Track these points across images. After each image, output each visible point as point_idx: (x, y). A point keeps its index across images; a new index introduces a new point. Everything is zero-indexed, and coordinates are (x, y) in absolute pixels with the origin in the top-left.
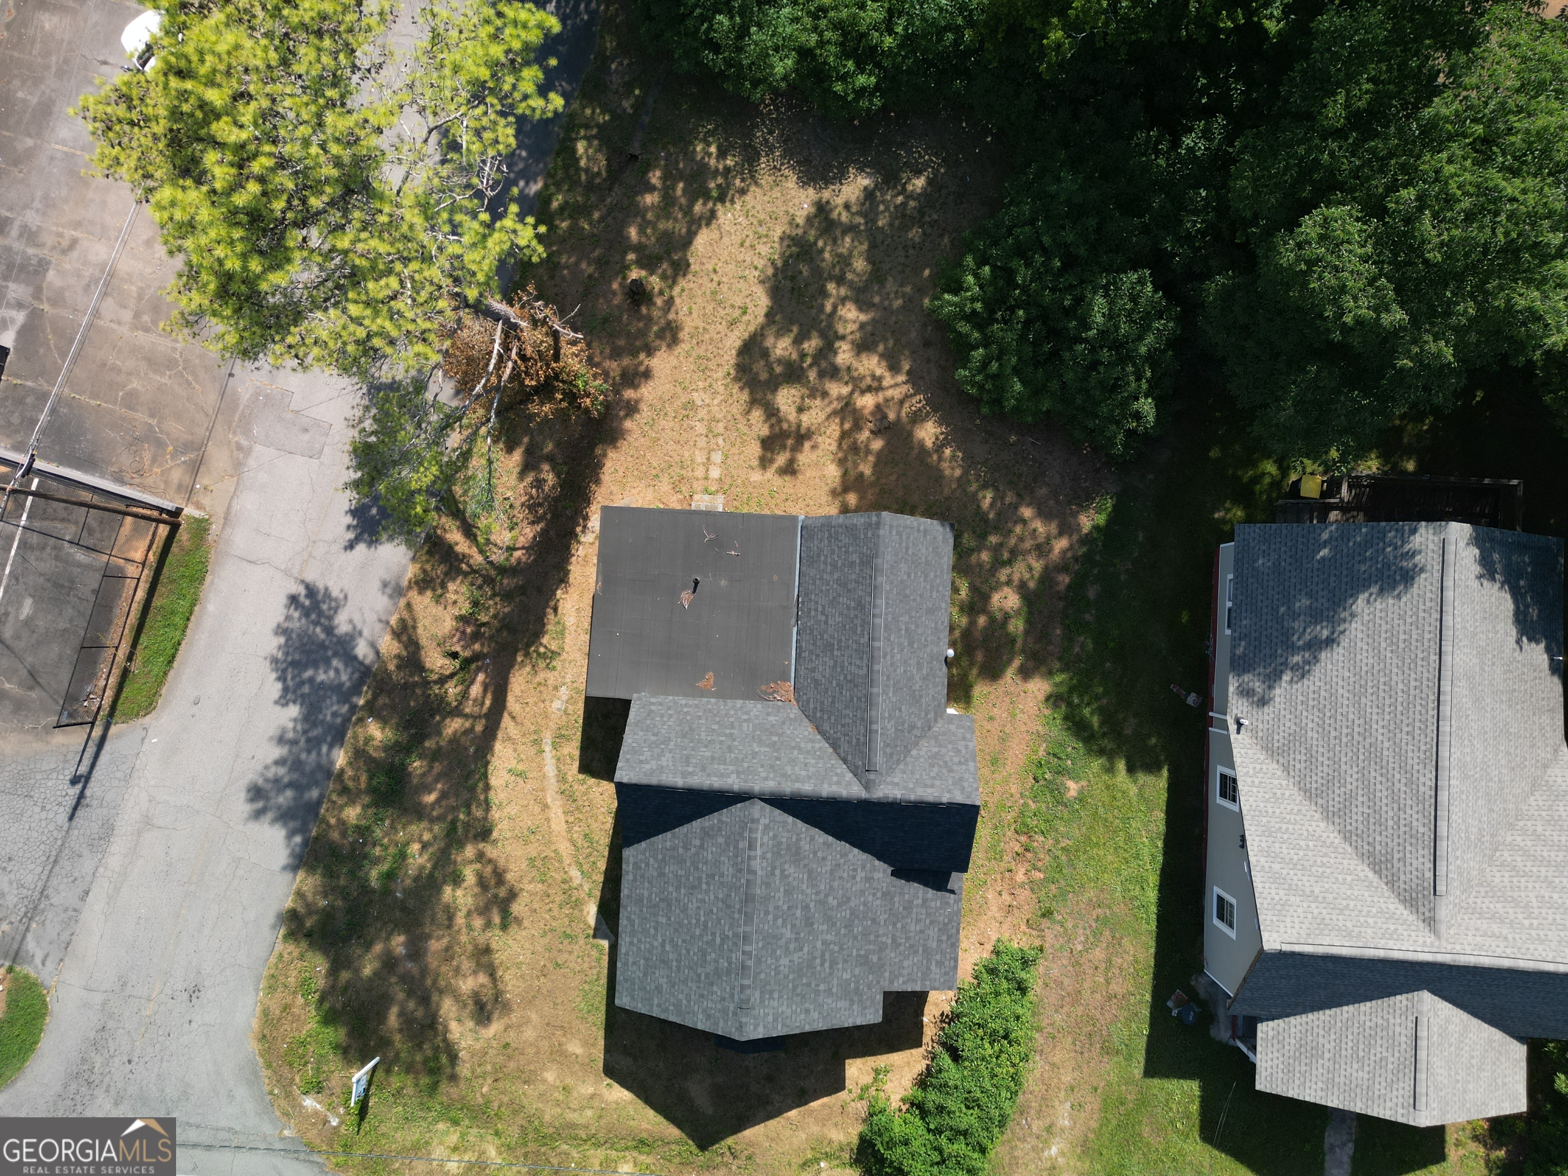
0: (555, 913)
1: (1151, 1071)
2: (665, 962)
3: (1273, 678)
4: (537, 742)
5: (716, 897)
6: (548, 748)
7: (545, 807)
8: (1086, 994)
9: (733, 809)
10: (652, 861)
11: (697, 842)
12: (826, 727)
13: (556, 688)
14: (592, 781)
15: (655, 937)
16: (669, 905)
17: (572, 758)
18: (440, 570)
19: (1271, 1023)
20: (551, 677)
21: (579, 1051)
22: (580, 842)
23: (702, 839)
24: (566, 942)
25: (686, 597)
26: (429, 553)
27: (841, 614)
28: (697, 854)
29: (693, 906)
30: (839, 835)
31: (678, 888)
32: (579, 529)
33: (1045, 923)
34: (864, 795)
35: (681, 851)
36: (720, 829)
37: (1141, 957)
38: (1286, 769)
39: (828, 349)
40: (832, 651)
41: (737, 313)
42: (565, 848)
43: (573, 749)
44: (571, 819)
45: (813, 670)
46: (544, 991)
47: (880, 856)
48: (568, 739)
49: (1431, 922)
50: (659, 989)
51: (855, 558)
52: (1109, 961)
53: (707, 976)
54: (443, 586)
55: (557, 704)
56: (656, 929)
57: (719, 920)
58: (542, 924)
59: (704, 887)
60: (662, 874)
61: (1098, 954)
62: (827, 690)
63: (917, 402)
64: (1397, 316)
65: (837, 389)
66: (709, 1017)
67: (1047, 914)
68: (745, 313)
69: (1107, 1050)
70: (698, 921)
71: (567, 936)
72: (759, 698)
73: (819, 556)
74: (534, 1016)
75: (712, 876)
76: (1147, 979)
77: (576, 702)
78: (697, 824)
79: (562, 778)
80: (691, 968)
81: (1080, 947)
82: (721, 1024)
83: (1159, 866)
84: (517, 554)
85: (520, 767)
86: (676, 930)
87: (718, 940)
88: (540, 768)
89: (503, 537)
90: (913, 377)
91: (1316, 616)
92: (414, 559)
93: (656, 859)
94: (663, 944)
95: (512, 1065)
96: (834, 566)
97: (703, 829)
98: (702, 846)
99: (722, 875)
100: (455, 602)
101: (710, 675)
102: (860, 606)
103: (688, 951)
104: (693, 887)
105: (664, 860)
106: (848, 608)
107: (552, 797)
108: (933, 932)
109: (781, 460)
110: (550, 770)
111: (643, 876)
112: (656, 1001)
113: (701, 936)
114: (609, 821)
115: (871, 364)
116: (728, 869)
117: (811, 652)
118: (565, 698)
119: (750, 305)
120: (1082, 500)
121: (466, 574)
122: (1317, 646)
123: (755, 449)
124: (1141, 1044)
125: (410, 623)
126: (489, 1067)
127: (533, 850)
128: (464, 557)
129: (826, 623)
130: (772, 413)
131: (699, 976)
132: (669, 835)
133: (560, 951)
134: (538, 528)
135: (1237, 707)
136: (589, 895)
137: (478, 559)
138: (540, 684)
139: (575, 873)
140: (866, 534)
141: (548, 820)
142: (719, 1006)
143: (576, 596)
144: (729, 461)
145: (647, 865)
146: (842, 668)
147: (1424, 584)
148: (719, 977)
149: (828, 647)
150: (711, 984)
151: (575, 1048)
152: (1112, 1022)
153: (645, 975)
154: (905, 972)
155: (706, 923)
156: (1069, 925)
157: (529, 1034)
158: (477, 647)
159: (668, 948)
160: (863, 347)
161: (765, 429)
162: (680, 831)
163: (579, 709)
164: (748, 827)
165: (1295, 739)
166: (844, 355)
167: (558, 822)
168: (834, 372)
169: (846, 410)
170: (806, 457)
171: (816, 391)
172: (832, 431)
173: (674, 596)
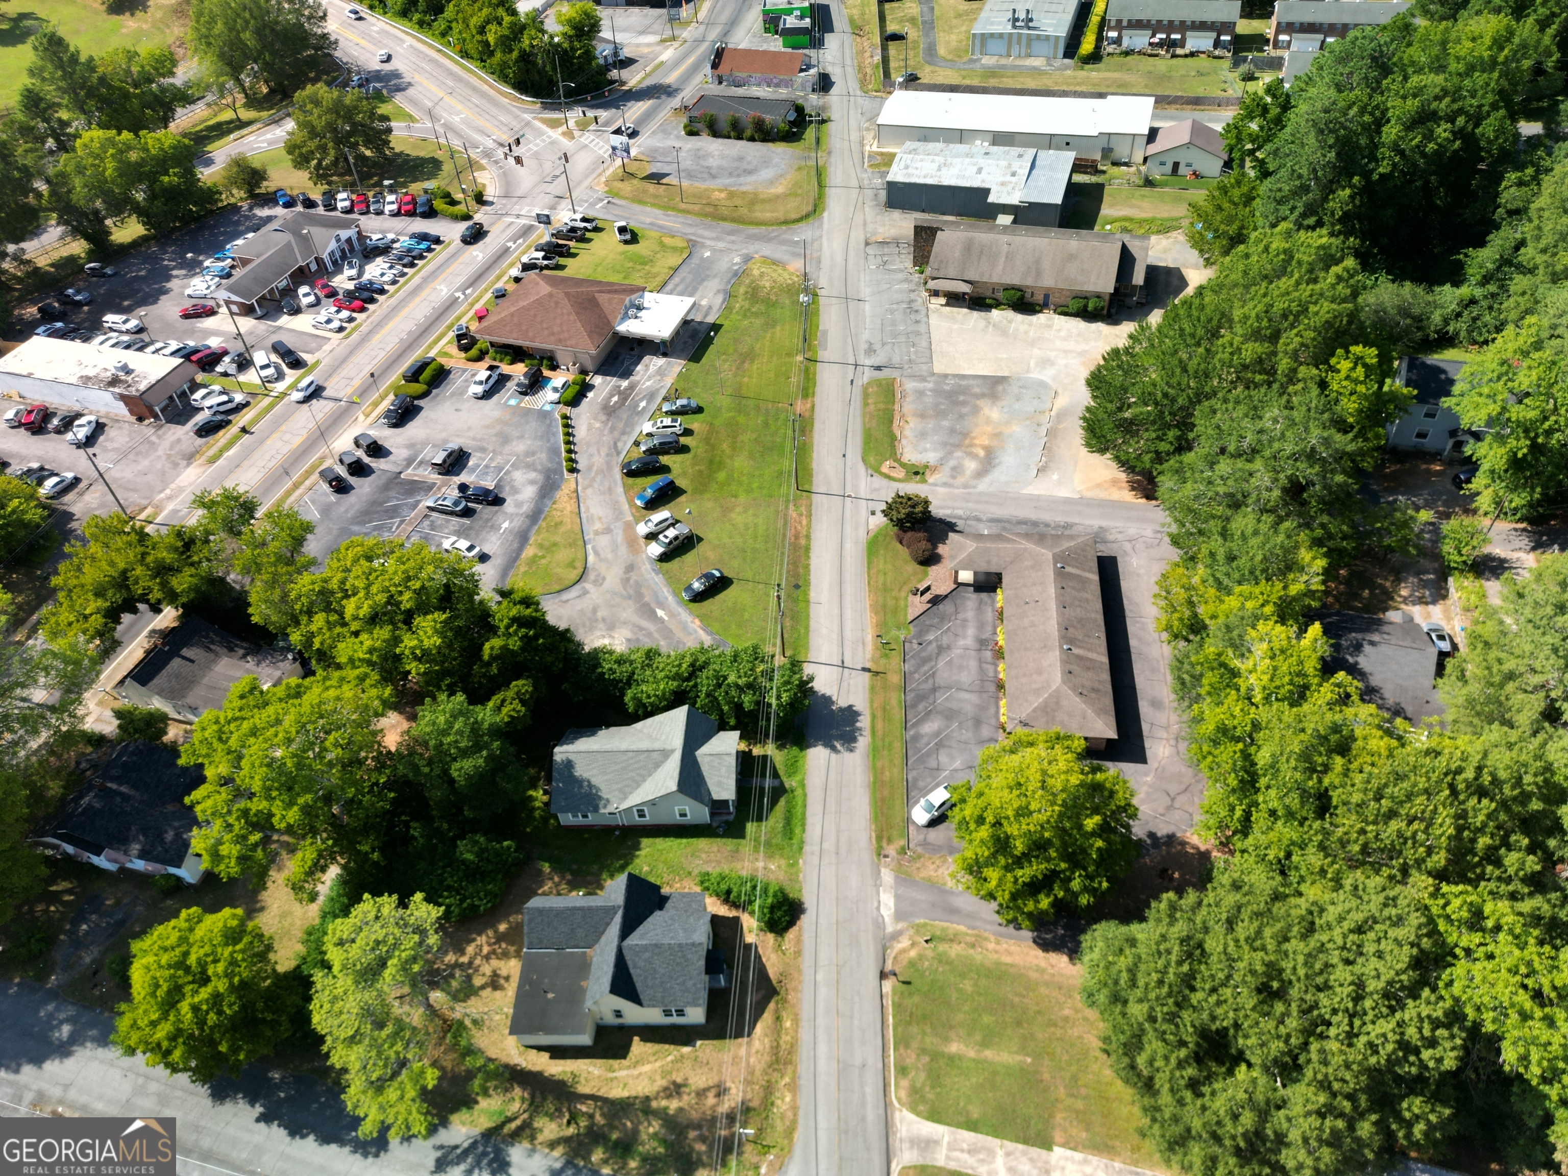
0: (686, 1067)
1: (744, 837)
2: (684, 982)
3: (600, 798)
4: (611, 1079)
5: (657, 960)
6: (615, 1075)
7: (639, 1073)
8: (718, 858)
9: (624, 954)
10: (648, 992)
11: (638, 970)
12: (601, 930)
13: (589, 1073)
14: (630, 1054)
15: (676, 988)
16: (663, 982)
17: (620, 1064)
18: (527, 1130)
19: (713, 796)
20: (584, 1075)
21: (743, 1050)
22: (656, 1058)
23: (638, 968)
24: (698, 1060)
25: (551, 996)
26: (518, 1136)
27: (560, 925)
28: (643, 970)
29: (662, 971)
30: (641, 922)
31: (656, 979)
34: (622, 908)
35: (643, 979)
36: (631, 959)
37: (705, 842)
39: (460, 966)
42: (658, 1064)
43: (615, 1063)
44: (646, 1062)
45: (582, 938)
46: (719, 1069)
47: (651, 913)
48: (612, 1066)
49: (673, 751)
50: (694, 984)
51: (540, 919)
52: (707, 852)
53: (685, 961)
54: (535, 1129)
55: (596, 1072)
56: (673, 988)
57: (665, 958)
59: (654, 966)
60: (652, 987)
61: (704, 856)
62: (589, 930)
63: (490, 933)
64: (485, 753)
65: (478, 961)
66: (699, 959)
67: (690, 873)
69: (737, 851)
70: (667, 968)
71: (696, 1060)
72: (591, 963)
73: (539, 939)
75: (650, 962)
76: (713, 840)
77: (596, 1063)
78: (632, 971)
79: (629, 1067)
80: (684, 970)
81: (700, 863)
82: (700, 953)
83: (675, 840)
84: (525, 1095)
85: (621, 1085)
86: (672, 978)
88: (623, 1077)
89: (517, 1103)
90: (480, 934)
91: (581, 786)
92: (520, 1143)
93: (646, 990)
96: (543, 930)
97: (633, 968)
98: (640, 968)
99: (651, 957)
100: (543, 1123)
101: (582, 983)
102: (557, 915)
103: (678, 972)
104: (655, 971)
105: (647, 986)
106: (558, 921)
107: (635, 1072)
108: (683, 899)
109: (502, 981)
110: (623, 1073)
111: (655, 996)
112: (699, 986)
113: (672, 966)
114: (649, 1045)
115: (470, 949)
116: (649, 955)
117: (576, 940)
120: (540, 872)
121: (531, 1120)
122: (590, 785)
123: (498, 994)
124: (735, 841)
125: (548, 1142)
127: (658, 1077)
128: (524, 1122)
129: (564, 933)
130: (483, 987)
131: (686, 965)
132: (637, 984)
133: (702, 1062)
134: (516, 1086)
135: (611, 808)
136: (679, 1051)
137: (526, 1115)
138: (587, 1081)
139: (670, 1058)
140: (532, 914)
141: (646, 1072)
142: (695, 955)
143: (550, 1068)
145: (649, 994)
147: (572, 757)
149: (573, 930)
150: (688, 959)
151: (742, 1052)
153: (690, 992)
154: (697, 907)
155: (667, 964)
158: (564, 1109)
159: (678, 982)
160: (463, 952)
161: (489, 990)
162: (635, 978)
163: (599, 1062)
164: (631, 948)
165: (621, 791)
166: (464, 959)
167: (647, 1068)
168: (470, 963)
169: (487, 958)
170: (504, 972)
171: (477, 970)
172: (495, 963)
173: (549, 1001)
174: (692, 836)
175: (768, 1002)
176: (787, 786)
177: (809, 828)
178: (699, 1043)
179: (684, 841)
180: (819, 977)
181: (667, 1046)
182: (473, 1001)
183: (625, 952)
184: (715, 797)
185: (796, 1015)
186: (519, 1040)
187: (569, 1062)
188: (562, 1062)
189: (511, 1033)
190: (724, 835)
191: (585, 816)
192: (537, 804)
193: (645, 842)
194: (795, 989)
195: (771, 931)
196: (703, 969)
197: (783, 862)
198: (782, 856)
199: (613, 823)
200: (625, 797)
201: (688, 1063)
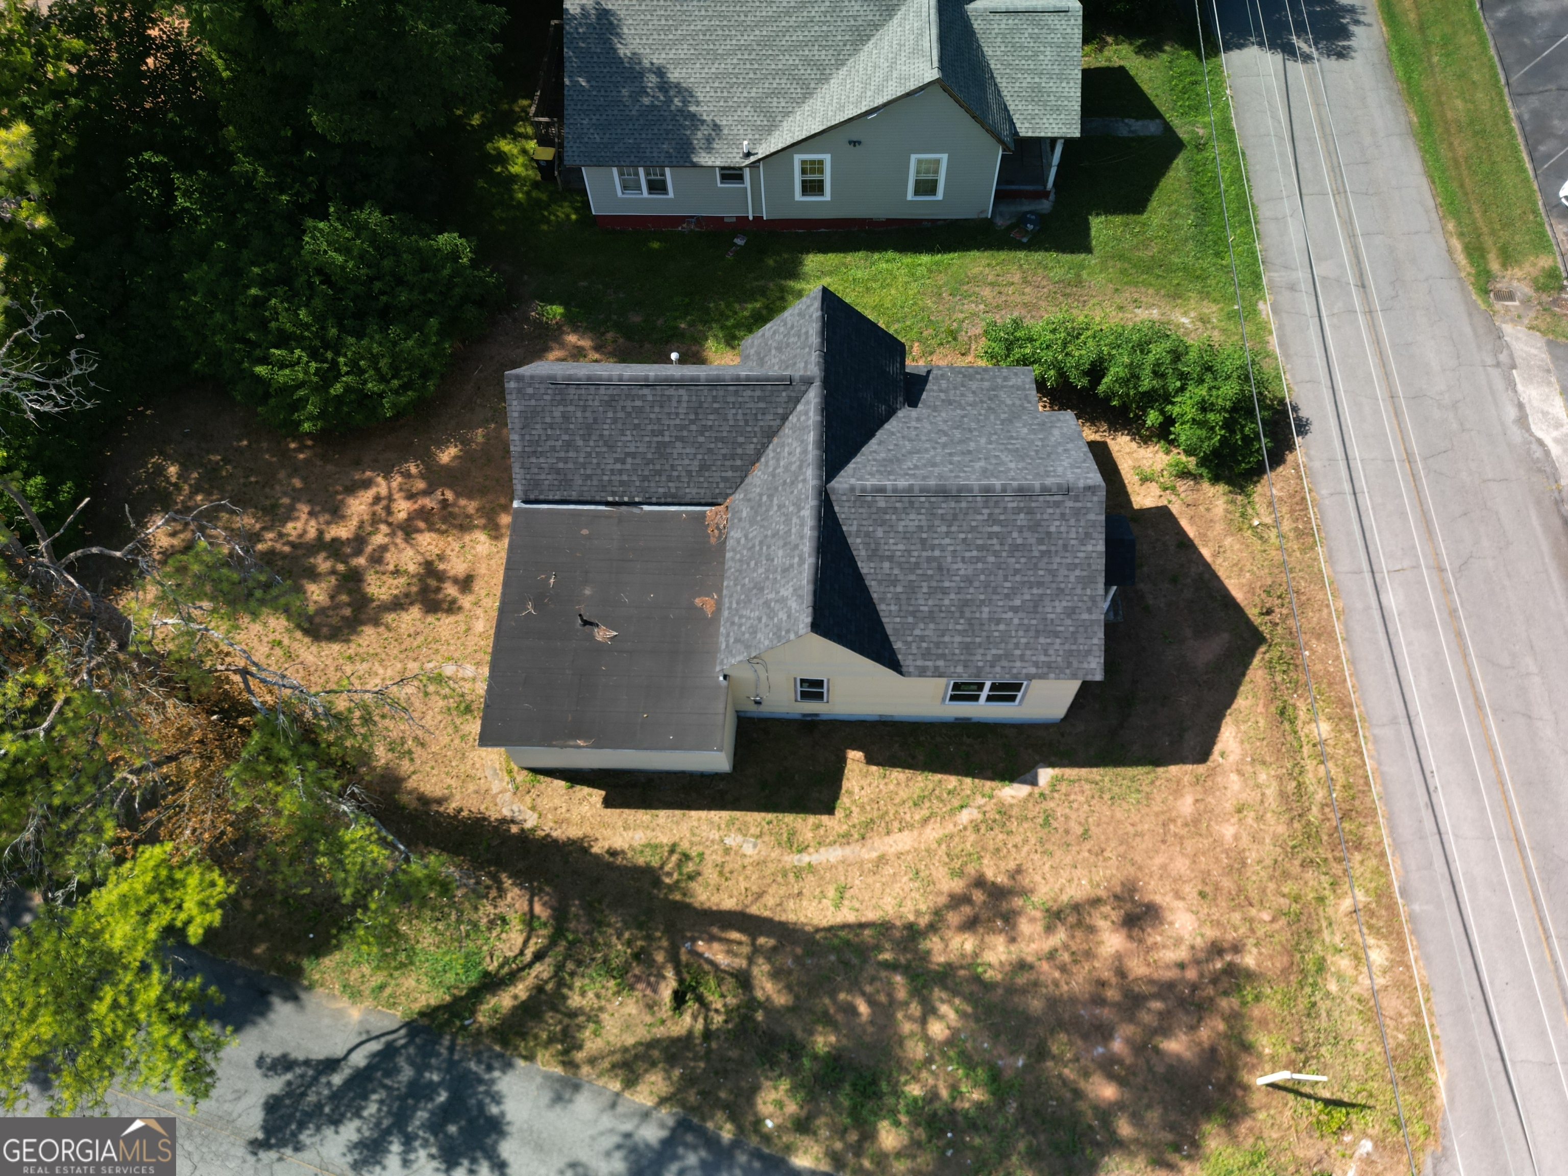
0: (1018, 839)
1: (1088, 250)
2: (1037, 603)
4: (799, 873)
5: (947, 533)
6: (806, 858)
7: (882, 860)
8: (1027, 299)
9: (841, 517)
10: (917, 632)
11: (886, 565)
12: (750, 449)
13: (727, 851)
14: (844, 800)
15: (1009, 622)
16: (966, 603)
17: (818, 827)
18: (550, 1017)
19: (1018, 125)
20: (714, 856)
21: (1189, 800)
22: (925, 813)
23: (882, 558)
24: (1055, 824)
25: (603, 634)
26: (523, 1035)
27: (622, 433)
28: (900, 564)
29: (964, 569)
30: (869, 431)
31: (945, 591)
32: (514, 829)
33: (962, 337)
34: (817, 383)
35: (899, 589)
36: (867, 534)
37: (984, 262)
38: (787, 114)
40: (664, 445)
41: (278, 652)
42: (932, 833)
43: (806, 826)
44: (896, 825)
45: (689, 472)
46: (1122, 849)
47: (891, 413)
48: (792, 834)
50: (1071, 612)
51: (557, 412)
52: (992, 284)
53: (1040, 541)
54: (573, 1014)
55: (748, 849)
56: (998, 621)
57: (973, 529)
58: (1036, 857)
59: (937, 553)
60: (931, 617)
61: (987, 292)
62: (710, 451)
63: (413, 467)
65: (379, 538)
66: (1088, 536)
67: (953, 335)
68: (280, 643)
70: (978, 559)
71: (1046, 823)
72: (722, 545)
73: (558, 472)
74: (1158, 860)
75: (923, 541)
76: (1003, 255)
77: (745, 823)
78: (864, 567)
79: (845, 839)
80: (1036, 567)
81: (982, 307)
82: (1092, 516)
83: (897, 255)
84: (538, 908)
85: (831, 893)
86: (995, 592)
87: (996, 529)
88: (831, 867)
89: (514, 937)
90: (382, 469)
92: (530, 1058)
93: (914, 626)
94: (1015, 609)
95: (1227, 883)
96: (568, 445)
97: (870, 558)
98: (890, 558)
99: (920, 527)
100: (598, 996)
101: (698, 601)
102: (612, 403)
103: (1016, 572)
104: (940, 568)
105: (914, 614)
106: (615, 421)
107: (868, 853)
108: (974, 385)
109: (452, 591)
110: (833, 854)
111: (938, 645)
112: (1085, 616)
113: (996, 554)
115: (358, 506)
116: (912, 521)
117: (670, 479)
118: (740, 838)
119: (271, 637)
121: (561, 983)
123: (445, 624)
124: (1067, 257)
125: (617, 1057)
126: (1236, 917)
127: (936, 869)
128: (539, 989)
129: (633, 455)
131: (1043, 553)
132: (882, 607)
133: (1067, 832)
134: (508, 882)
135: (731, 154)
136: (991, 797)
137: (542, 970)
138: (721, 873)
139: (965, 817)
140: (532, 396)
141: (899, 856)
142: (1072, 522)
143: (608, 833)
144: (456, 655)
145: (922, 639)
146: (682, 428)
148: (1038, 524)
149: (662, 450)
150: (1049, 534)
151: (1186, 805)
152: (1049, 279)
153: (1056, 635)
154: (1018, 402)
155: (980, 548)
156: (961, 316)
157: (1181, 865)
158: (660, 957)
159: (1017, 602)
160: (336, 513)
161: (415, 612)
162: (875, 590)
163: (755, 819)
164: (861, 497)
165: (758, 106)
166: (342, 531)
167: (902, 841)
168: (359, 541)
169: (408, 530)
170: (457, 566)
171: (377, 559)
172: (428, 542)
173: (600, 648)
174: (947, 247)
175: (1245, 665)
176: (1183, 133)
177: (1268, 229)
178: (1045, 775)
179: (925, 258)
180: (1392, 601)
181: (952, 781)
182: (368, 636)
183: (841, 511)
184: (1025, 130)
185: (1344, 703)
186: (510, 757)
187: (663, 815)
188: (643, 816)
189: (486, 739)
190: (1033, 245)
191: (657, 186)
192: (517, 168)
193: (812, 262)
194: (1325, 633)
195: (1215, 479)
196: (1100, 564)
197: (1211, 309)
198: (1205, 295)
199: (729, 213)
200: (771, 127)
201: (1022, 832)
